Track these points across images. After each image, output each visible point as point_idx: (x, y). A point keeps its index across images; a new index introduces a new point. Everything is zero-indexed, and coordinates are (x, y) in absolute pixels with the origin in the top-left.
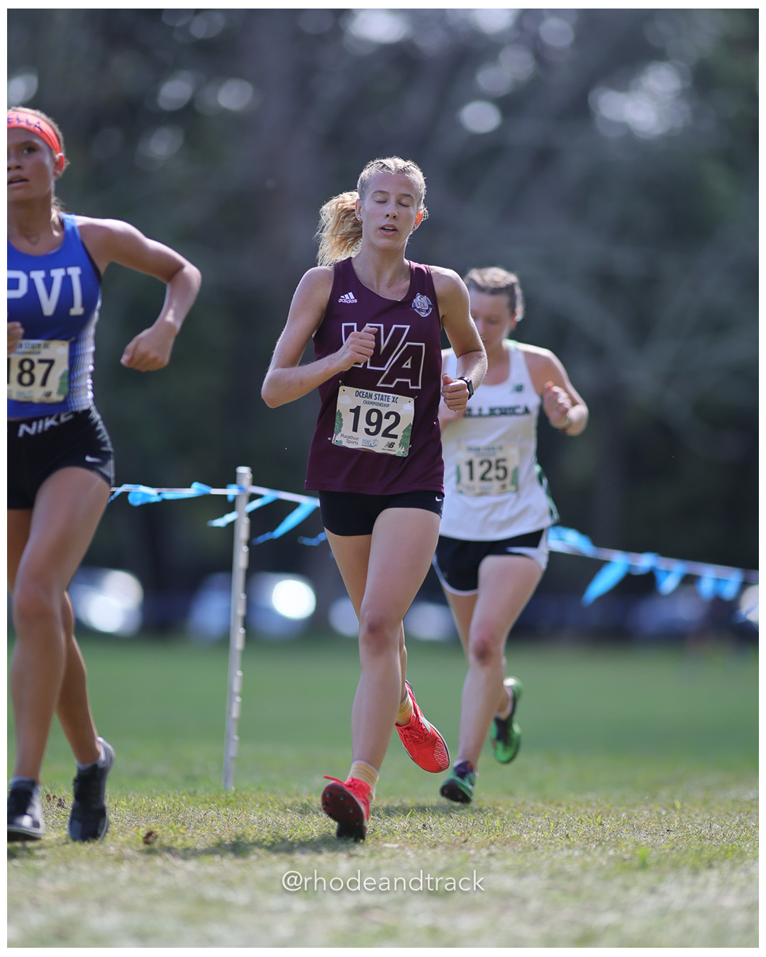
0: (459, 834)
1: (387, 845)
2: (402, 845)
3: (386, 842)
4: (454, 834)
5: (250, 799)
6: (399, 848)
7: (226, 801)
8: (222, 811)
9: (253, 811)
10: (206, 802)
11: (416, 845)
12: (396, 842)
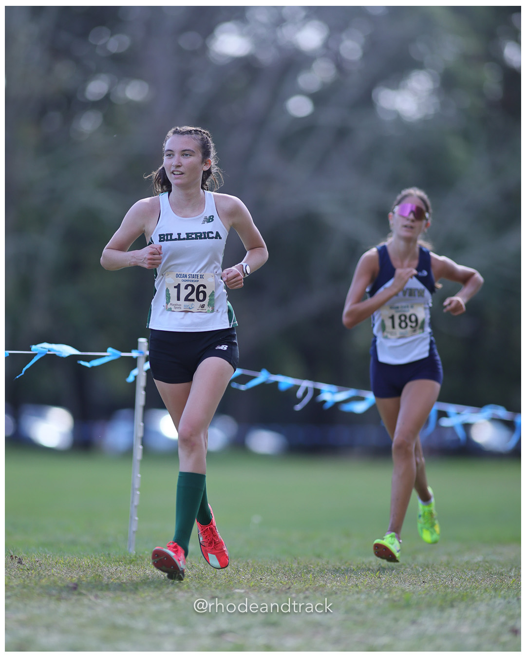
0: (285, 583)
1: (237, 591)
2: (247, 590)
3: (236, 588)
4: (281, 583)
5: (146, 559)
6: (245, 592)
7: (130, 560)
8: (128, 567)
9: (148, 567)
10: (116, 561)
11: (256, 591)
12: (243, 589)
